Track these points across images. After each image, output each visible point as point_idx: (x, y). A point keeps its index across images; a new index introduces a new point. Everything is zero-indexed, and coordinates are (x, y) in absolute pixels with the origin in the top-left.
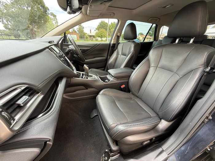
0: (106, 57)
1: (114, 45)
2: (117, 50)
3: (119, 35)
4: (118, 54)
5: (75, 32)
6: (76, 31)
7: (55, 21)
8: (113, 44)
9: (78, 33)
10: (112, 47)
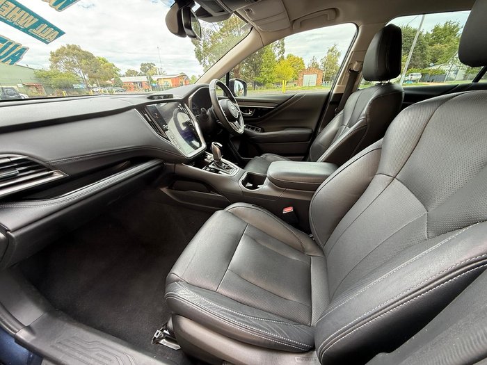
0: (314, 129)
1: (338, 96)
2: (342, 112)
3: (354, 67)
4: (341, 123)
5: (317, 66)
6: (320, 64)
7: (280, 49)
8: (335, 95)
9: (322, 68)
10: (331, 103)
